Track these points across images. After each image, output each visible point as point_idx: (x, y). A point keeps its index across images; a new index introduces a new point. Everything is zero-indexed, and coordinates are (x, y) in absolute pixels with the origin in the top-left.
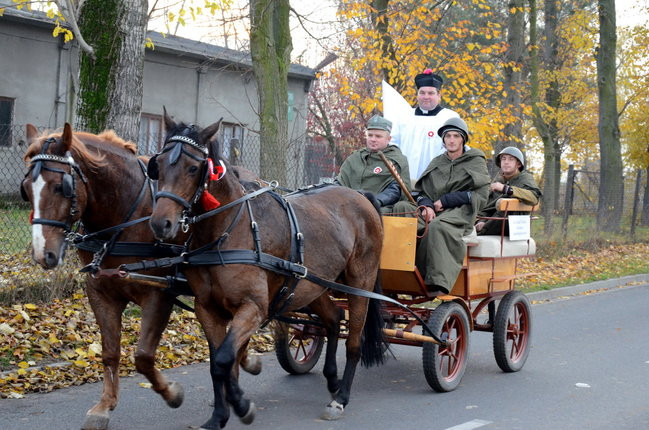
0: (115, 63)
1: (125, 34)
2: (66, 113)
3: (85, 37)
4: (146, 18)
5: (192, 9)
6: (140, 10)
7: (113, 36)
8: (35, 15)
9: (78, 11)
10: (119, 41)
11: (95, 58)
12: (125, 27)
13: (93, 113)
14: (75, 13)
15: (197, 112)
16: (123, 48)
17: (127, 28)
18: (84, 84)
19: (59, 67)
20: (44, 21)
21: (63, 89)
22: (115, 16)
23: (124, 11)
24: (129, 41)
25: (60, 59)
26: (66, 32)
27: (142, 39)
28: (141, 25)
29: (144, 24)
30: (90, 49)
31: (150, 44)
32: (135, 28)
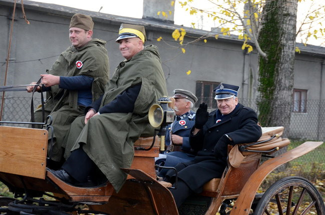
0: (279, 61)
1: (284, 45)
2: (248, 89)
3: (261, 48)
4: (295, 35)
5: (321, 30)
6: (292, 32)
7: (277, 47)
8: (231, 37)
9: (258, 34)
10: (280, 50)
11: (267, 59)
12: (284, 42)
13: (266, 90)
14: (256, 35)
15: (321, 86)
16: (283, 53)
17: (285, 42)
18: (261, 74)
19: (244, 64)
20: (236, 40)
21: (246, 76)
22: (278, 36)
23: (283, 33)
24: (286, 49)
25: (244, 60)
26: (249, 47)
27: (293, 48)
28: (292, 40)
29: (294, 39)
30: (264, 54)
31: (298, 50)
32: (289, 42)
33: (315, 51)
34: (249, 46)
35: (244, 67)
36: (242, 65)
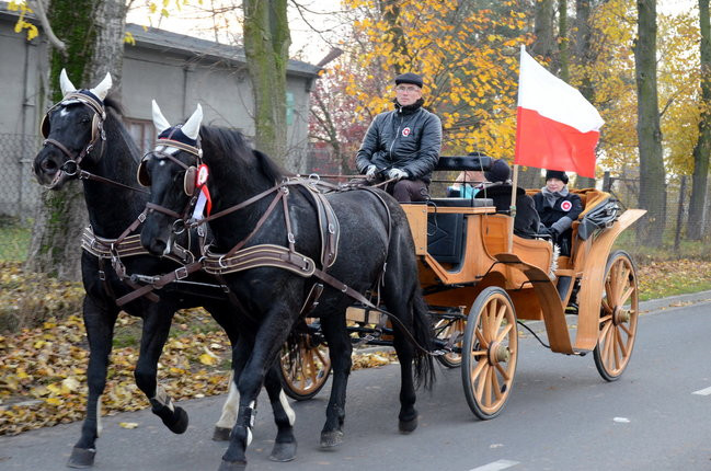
0: (90, 60)
1: (101, 28)
2: (35, 118)
3: (55, 30)
4: (125, 9)
7: (87, 31)
9: (47, 2)
10: (94, 35)
11: (67, 55)
12: (101, 20)
14: (44, 4)
16: (98, 44)
17: (103, 21)
18: (55, 84)
19: (26, 65)
21: (31, 90)
22: (89, 7)
23: (99, 2)
24: (105, 35)
25: (27, 57)
26: (30, 28)
27: (120, 33)
28: (119, 17)
29: (122, 16)
30: (61, 44)
31: (130, 39)
32: (112, 21)
33: (171, 43)
34: (30, 25)
35: (26, 71)
36: (22, 68)
